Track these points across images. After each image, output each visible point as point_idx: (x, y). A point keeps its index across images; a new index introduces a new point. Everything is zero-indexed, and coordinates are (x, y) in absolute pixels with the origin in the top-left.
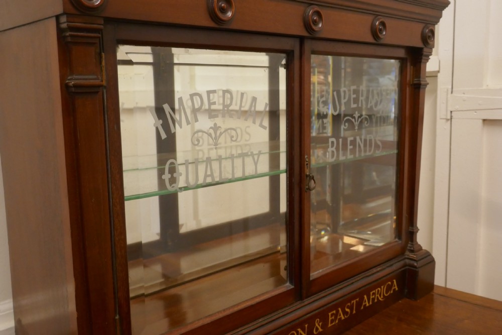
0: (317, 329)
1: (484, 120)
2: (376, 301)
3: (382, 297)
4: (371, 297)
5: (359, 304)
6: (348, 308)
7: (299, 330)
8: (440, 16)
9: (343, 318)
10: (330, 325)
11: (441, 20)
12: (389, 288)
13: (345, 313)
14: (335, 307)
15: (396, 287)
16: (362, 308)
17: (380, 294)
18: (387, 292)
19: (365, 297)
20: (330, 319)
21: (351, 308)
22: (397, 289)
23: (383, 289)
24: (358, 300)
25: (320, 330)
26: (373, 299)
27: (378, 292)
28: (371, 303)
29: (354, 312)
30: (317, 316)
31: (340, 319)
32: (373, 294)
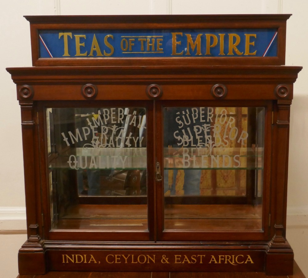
0: (164, 261)
2: (226, 263)
3: (233, 262)
4: (220, 259)
5: (206, 260)
6: (194, 257)
7: (148, 256)
8: (296, 77)
9: (189, 262)
10: (176, 262)
12: (241, 259)
13: (190, 260)
14: (182, 254)
15: (251, 260)
16: (210, 262)
17: (233, 260)
18: (239, 261)
19: (213, 257)
20: (176, 259)
21: (198, 259)
22: (252, 262)
24: (204, 256)
25: (168, 263)
26: (223, 261)
27: (228, 258)
28: (220, 262)
29: (201, 262)
30: (163, 253)
31: (186, 262)
32: (222, 257)
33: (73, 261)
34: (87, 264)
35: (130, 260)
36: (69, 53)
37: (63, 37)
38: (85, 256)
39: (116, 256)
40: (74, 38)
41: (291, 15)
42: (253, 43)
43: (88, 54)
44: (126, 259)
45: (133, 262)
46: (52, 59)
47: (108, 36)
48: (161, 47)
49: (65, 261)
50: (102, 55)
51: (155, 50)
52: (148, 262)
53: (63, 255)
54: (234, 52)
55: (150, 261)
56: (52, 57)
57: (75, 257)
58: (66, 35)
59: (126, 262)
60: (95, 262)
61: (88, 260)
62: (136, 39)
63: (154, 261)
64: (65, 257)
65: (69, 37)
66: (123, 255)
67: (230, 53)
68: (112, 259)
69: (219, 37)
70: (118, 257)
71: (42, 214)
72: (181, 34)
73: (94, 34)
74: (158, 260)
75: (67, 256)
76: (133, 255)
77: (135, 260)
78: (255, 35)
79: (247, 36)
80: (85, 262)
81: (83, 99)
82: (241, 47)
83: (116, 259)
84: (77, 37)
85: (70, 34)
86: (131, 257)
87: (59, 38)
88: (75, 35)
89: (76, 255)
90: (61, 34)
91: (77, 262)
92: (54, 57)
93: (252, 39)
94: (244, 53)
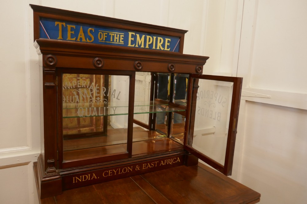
0: (137, 169)
1: (246, 101)
2: (168, 164)
3: (171, 163)
5: (158, 164)
6: (153, 164)
7: (128, 167)
8: (205, 62)
9: (150, 167)
10: (143, 168)
11: (206, 64)
12: (175, 160)
13: (151, 165)
14: (147, 163)
15: (179, 160)
16: (160, 165)
17: (170, 162)
18: (174, 161)
19: (162, 161)
20: (144, 166)
21: (155, 164)
22: (179, 161)
23: (172, 160)
24: (158, 162)
25: (139, 169)
26: (166, 163)
27: (169, 161)
28: (165, 164)
29: (156, 166)
30: (137, 164)
31: (149, 167)
32: (166, 161)
33: (81, 181)
34: (91, 180)
35: (117, 172)
36: (62, 37)
37: (58, 25)
38: (89, 175)
39: (109, 171)
40: (66, 26)
41: (188, 31)
42: (169, 44)
43: (76, 39)
44: (115, 172)
45: (119, 173)
46: (49, 39)
47: (90, 29)
48: (122, 40)
49: (75, 181)
50: (86, 41)
51: (119, 42)
52: (128, 171)
53: (74, 178)
54: (160, 48)
55: (130, 170)
56: (49, 38)
57: (82, 177)
58: (60, 24)
59: (115, 174)
60: (96, 178)
61: (91, 178)
62: (108, 33)
63: (131, 170)
64: (75, 179)
65: (62, 25)
66: (114, 170)
67: (158, 48)
68: (106, 174)
69: (153, 38)
70: (111, 172)
71: (58, 151)
72: (134, 34)
73: (81, 27)
74: (134, 169)
75: (77, 178)
76: (120, 169)
77: (121, 171)
78: (170, 40)
79: (167, 40)
80: (89, 179)
81: (94, 68)
82: (163, 45)
83: (110, 173)
84: (69, 27)
85: (64, 24)
86: (118, 170)
87: (56, 25)
88: (67, 25)
89: (83, 176)
90: (56, 23)
91: (83, 180)
92: (51, 38)
93: (168, 41)
94: (164, 49)
